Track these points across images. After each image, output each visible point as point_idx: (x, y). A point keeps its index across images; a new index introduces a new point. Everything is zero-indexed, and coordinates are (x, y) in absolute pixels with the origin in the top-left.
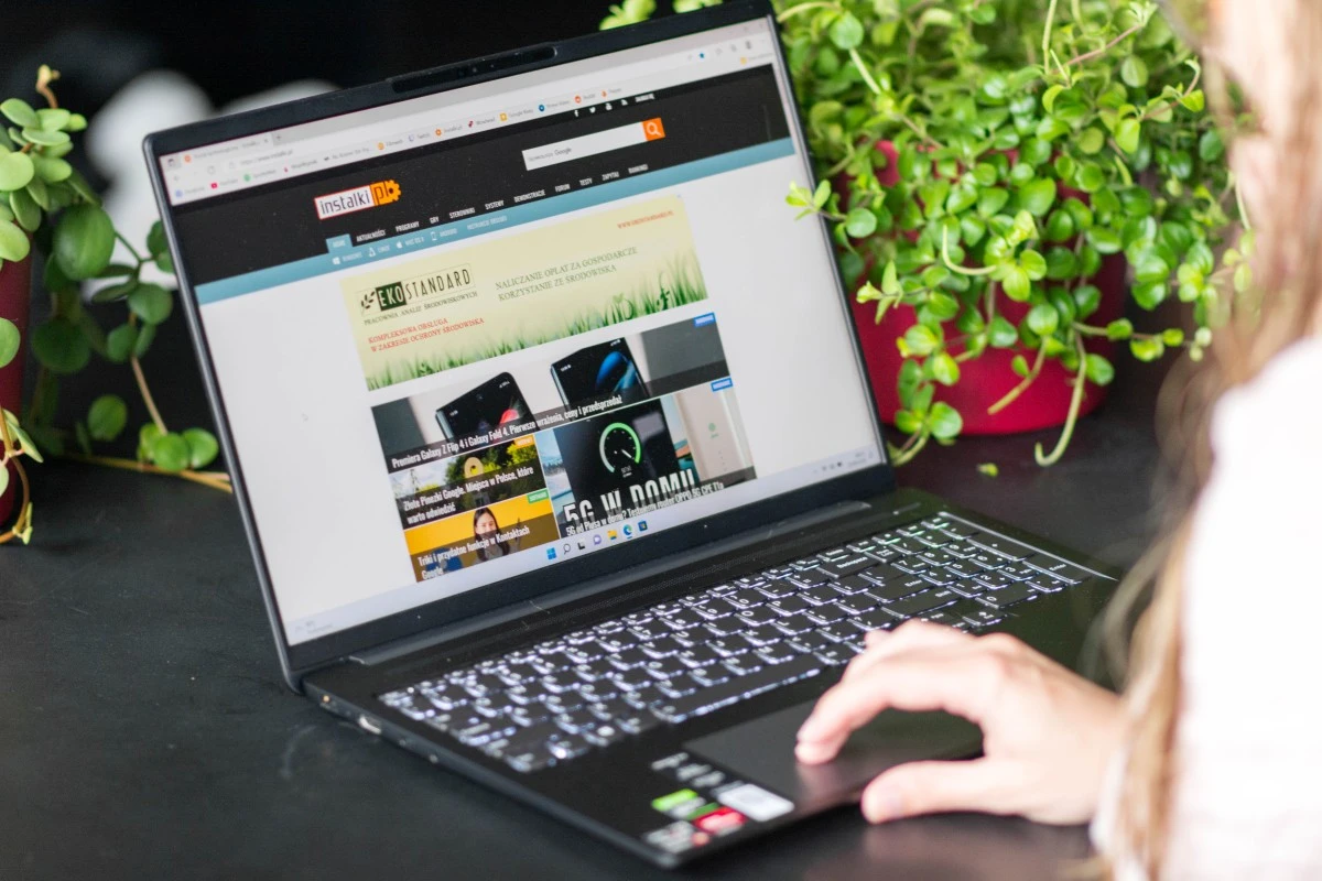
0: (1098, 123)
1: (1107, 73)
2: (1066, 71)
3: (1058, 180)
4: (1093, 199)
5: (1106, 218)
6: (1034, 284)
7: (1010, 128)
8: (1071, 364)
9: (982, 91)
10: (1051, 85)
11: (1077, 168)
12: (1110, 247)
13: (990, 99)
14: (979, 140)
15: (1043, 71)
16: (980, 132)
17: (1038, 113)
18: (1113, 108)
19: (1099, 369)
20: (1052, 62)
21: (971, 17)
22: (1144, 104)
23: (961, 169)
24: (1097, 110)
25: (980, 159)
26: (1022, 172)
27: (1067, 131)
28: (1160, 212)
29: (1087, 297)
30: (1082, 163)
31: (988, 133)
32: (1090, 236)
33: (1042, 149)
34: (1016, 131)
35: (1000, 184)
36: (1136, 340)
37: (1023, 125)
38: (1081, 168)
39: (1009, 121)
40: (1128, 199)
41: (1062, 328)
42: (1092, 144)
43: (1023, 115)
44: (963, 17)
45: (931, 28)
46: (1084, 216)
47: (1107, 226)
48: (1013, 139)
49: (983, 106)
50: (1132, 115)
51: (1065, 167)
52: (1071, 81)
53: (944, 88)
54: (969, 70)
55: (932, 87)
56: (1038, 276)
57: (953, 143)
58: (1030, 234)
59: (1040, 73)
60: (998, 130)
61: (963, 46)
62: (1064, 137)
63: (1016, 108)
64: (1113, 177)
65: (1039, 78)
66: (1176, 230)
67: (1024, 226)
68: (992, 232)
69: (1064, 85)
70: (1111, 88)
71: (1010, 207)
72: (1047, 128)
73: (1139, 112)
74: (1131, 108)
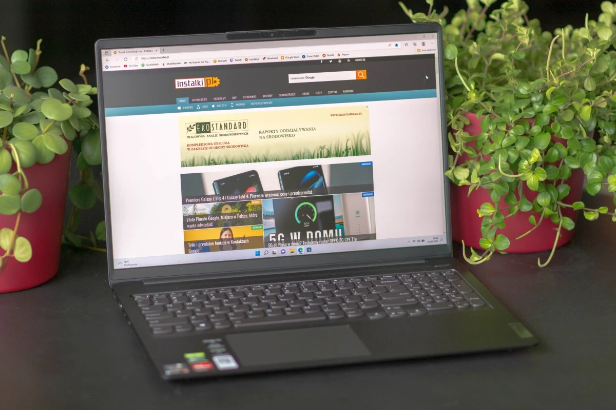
0: (572, 107)
1: (577, 84)
2: (556, 80)
3: (552, 134)
4: (568, 143)
5: (574, 152)
6: (540, 182)
7: (531, 108)
8: (556, 221)
9: (518, 91)
10: (550, 87)
11: (561, 128)
12: (575, 166)
13: (522, 94)
14: (516, 114)
15: (546, 81)
16: (517, 110)
17: (544, 102)
18: (579, 101)
19: (568, 224)
20: (551, 77)
21: (513, 56)
22: (594, 99)
23: (508, 128)
24: (572, 101)
25: (517, 123)
26: (536, 129)
27: (557, 110)
28: (600, 151)
29: (564, 190)
30: (564, 127)
31: (520, 111)
32: (566, 161)
33: (546, 119)
34: (534, 110)
35: (525, 135)
36: (586, 211)
37: (537, 107)
38: (563, 128)
39: (531, 105)
40: (584, 144)
41: (552, 204)
42: (569, 117)
43: (537, 102)
44: (510, 56)
45: (495, 61)
46: (564, 151)
47: (574, 156)
48: (532, 113)
49: (518, 98)
50: (588, 104)
51: (555, 127)
52: (559, 85)
53: (501, 89)
54: (512, 81)
55: (495, 89)
56: (542, 179)
57: (504, 115)
58: (538, 159)
59: (545, 81)
60: (524, 109)
61: (510, 70)
62: (555, 113)
63: (534, 99)
64: (578, 133)
65: (544, 83)
66: (606, 159)
67: (535, 155)
68: (522, 157)
69: (556, 86)
70: (578, 91)
71: (530, 146)
72: (547, 108)
73: (592, 103)
74: (587, 100)
